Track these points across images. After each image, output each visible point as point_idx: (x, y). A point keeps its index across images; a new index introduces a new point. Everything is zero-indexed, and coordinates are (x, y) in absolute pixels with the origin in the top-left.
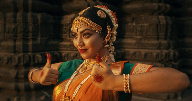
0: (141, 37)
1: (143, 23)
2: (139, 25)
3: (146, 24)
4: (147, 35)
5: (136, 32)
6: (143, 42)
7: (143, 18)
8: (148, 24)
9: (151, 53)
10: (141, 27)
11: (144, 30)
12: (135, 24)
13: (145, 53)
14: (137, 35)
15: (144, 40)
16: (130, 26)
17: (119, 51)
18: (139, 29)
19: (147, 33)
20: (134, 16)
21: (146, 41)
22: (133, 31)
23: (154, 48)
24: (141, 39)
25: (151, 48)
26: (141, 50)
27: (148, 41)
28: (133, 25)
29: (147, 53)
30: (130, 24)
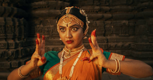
0: (49, 36)
1: (49, 25)
2: (46, 26)
3: (51, 26)
4: (53, 35)
5: (44, 32)
6: (50, 39)
7: (49, 21)
8: (53, 26)
9: (57, 48)
10: (48, 28)
11: (50, 31)
12: (42, 26)
13: (53, 48)
14: (45, 35)
15: (51, 38)
16: (39, 27)
17: (31, 48)
18: (47, 29)
19: (52, 33)
20: (42, 20)
21: (52, 39)
22: (42, 32)
23: (59, 44)
24: (48, 38)
25: (57, 44)
26: (48, 46)
27: (54, 39)
28: (41, 26)
29: (54, 48)
30: (38, 26)
